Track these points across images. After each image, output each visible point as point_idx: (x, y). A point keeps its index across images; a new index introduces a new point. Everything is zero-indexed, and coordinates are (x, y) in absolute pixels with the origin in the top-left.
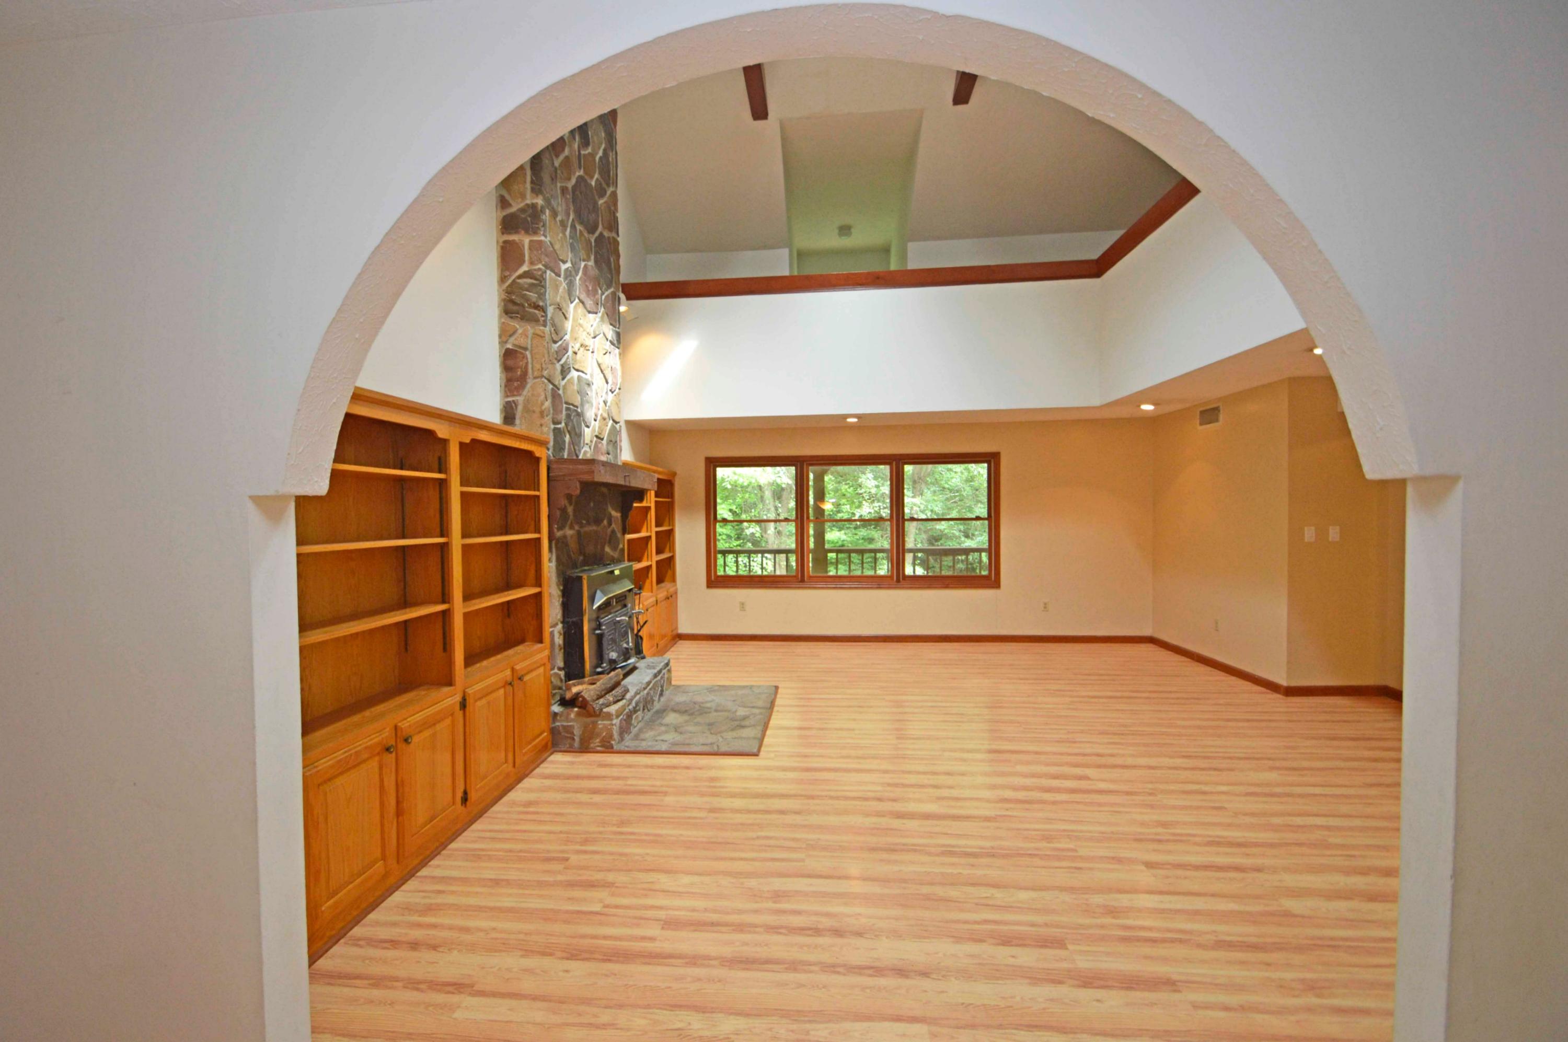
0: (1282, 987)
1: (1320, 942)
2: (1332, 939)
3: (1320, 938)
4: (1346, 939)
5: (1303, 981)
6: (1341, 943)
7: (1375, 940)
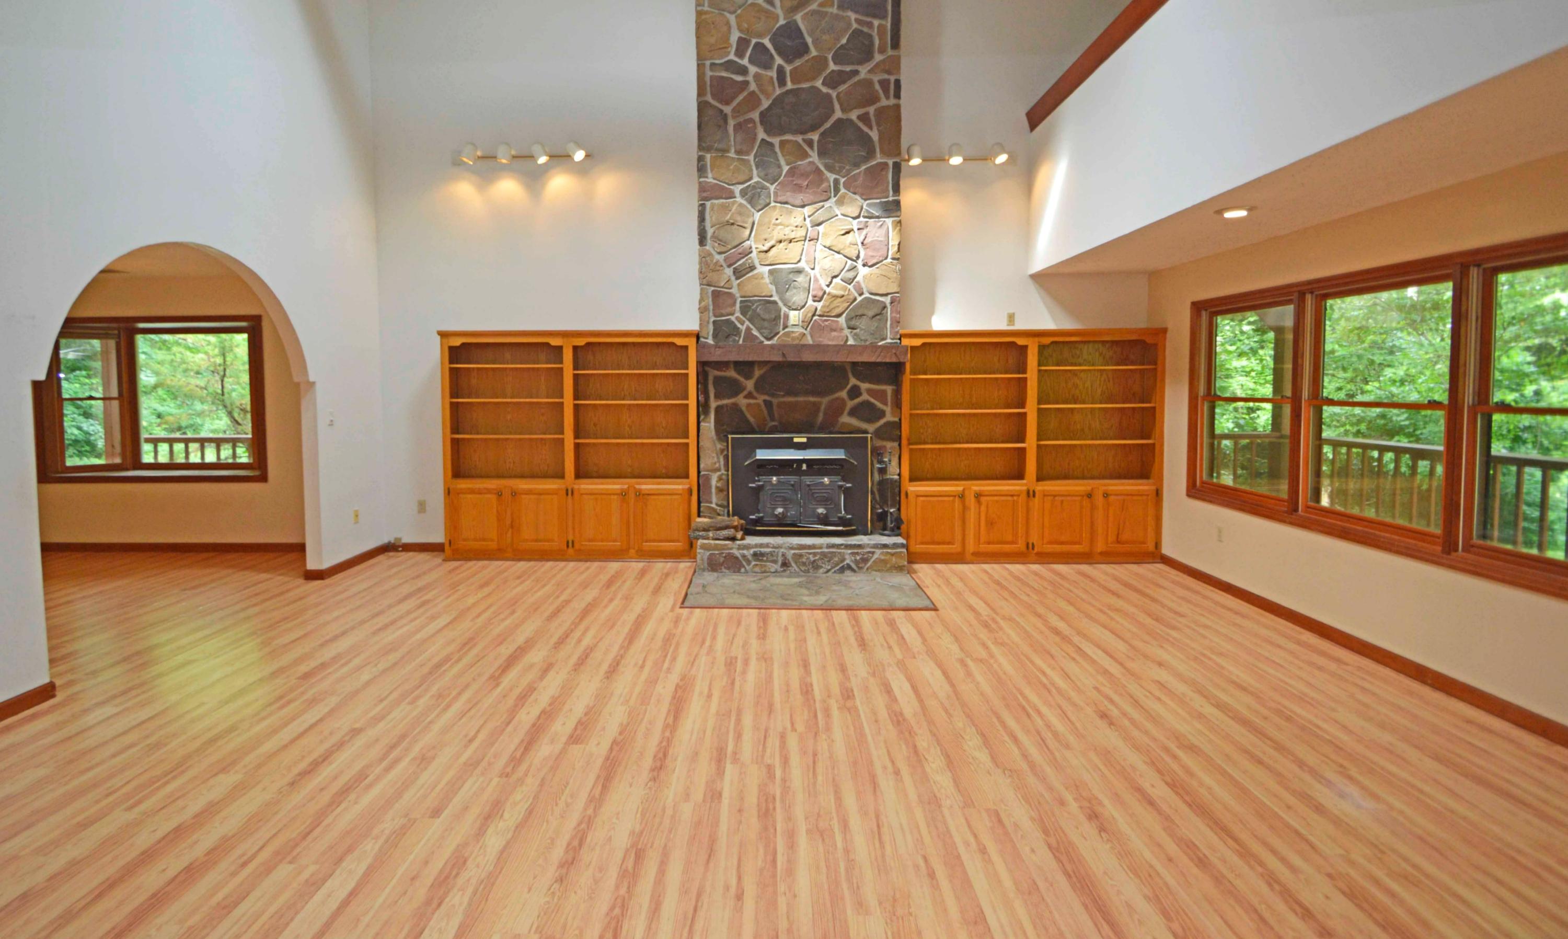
0: (175, 735)
1: (180, 769)
2: (174, 778)
3: (183, 772)
4: (167, 783)
5: (165, 745)
6: (166, 779)
7: (146, 798)
